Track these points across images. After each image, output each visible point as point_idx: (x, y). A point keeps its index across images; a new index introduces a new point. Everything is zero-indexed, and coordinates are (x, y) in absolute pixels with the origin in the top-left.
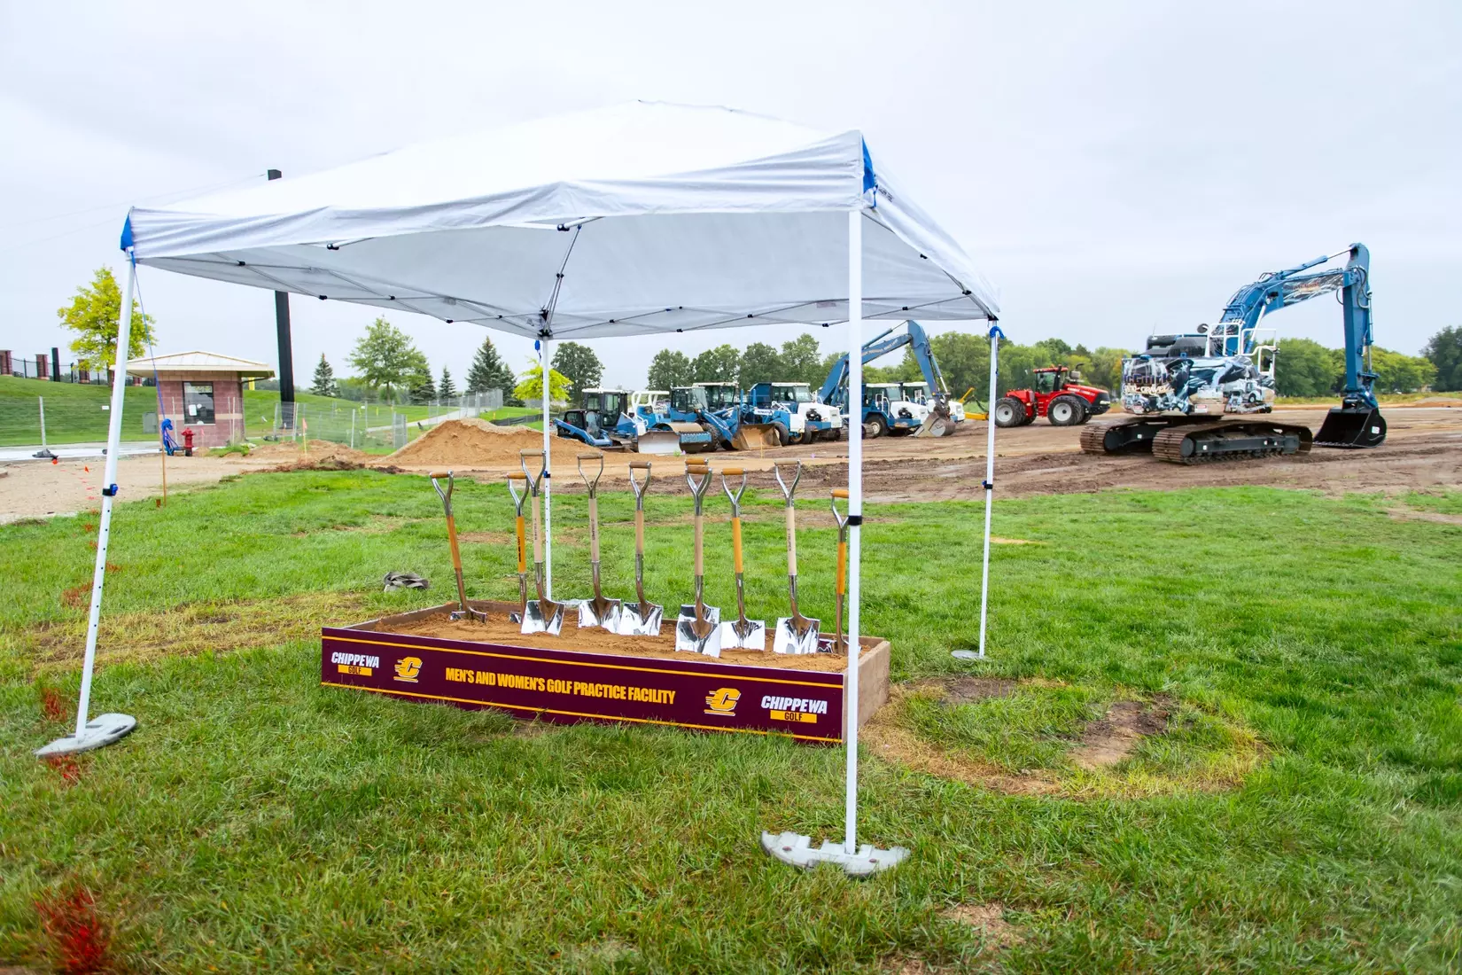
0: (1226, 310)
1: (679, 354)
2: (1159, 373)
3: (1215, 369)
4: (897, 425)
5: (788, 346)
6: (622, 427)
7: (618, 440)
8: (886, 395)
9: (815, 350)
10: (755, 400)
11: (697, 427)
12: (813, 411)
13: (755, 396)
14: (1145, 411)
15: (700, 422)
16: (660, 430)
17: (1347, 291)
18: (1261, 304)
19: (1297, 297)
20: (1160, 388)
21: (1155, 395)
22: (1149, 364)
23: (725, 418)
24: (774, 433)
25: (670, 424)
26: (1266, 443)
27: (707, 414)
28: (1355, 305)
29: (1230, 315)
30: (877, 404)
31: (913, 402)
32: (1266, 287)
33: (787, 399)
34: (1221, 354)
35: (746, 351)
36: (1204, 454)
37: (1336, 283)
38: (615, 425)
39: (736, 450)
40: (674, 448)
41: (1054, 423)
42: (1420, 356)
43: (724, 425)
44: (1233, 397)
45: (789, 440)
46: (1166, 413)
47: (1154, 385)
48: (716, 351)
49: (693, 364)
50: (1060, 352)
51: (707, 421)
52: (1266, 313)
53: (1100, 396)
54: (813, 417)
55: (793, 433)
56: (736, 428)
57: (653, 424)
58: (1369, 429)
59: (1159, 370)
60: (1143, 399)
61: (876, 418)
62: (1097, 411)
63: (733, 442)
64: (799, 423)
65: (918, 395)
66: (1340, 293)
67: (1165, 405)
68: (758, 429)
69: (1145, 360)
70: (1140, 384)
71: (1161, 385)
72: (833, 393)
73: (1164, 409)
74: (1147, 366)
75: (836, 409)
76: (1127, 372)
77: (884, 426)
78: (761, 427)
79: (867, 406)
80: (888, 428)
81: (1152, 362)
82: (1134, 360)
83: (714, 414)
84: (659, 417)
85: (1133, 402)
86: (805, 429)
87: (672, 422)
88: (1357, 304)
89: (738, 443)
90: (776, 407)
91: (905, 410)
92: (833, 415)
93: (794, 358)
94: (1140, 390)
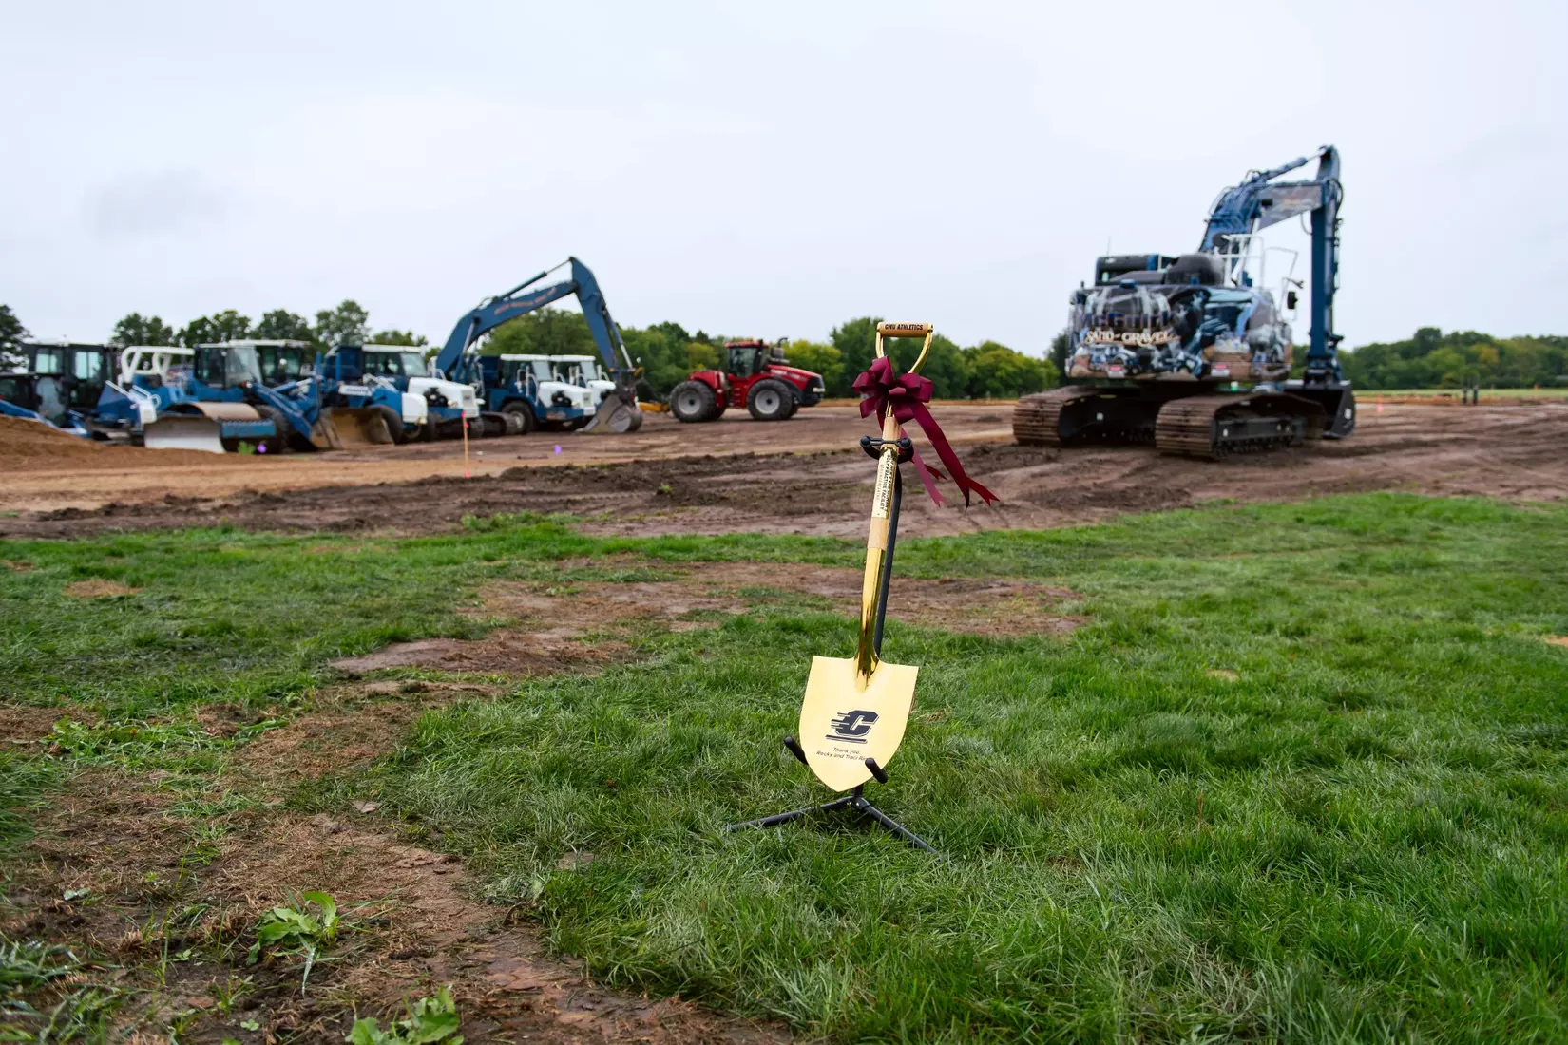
1: (157, 321)
2: (1156, 310)
3: (1241, 306)
4: (550, 417)
5: (323, 316)
6: (108, 408)
7: (102, 430)
8: (532, 371)
9: (363, 321)
10: (338, 373)
11: (245, 410)
12: (434, 391)
13: (338, 366)
14: (1130, 373)
15: (252, 403)
16: (179, 415)
17: (1319, 214)
18: (1253, 216)
19: (1285, 212)
20: (1157, 335)
21: (1149, 346)
22: (1137, 295)
23: (294, 398)
24: (380, 425)
25: (200, 406)
26: (1279, 428)
27: (263, 390)
28: (1328, 235)
29: (1218, 229)
30: (519, 384)
31: (568, 382)
32: (1257, 189)
33: (388, 373)
35: (262, 320)
36: (1225, 443)
38: (94, 405)
39: (323, 450)
40: (209, 445)
41: (757, 417)
42: (1043, 358)
43: (295, 411)
44: (1258, 353)
45: (406, 434)
46: (1167, 376)
47: (1147, 331)
48: (217, 317)
49: (179, 336)
50: (678, 338)
51: (266, 404)
52: (1261, 227)
53: (813, 382)
54: (436, 400)
55: (408, 424)
56: (314, 415)
57: (167, 405)
58: (1343, 412)
59: (1157, 305)
60: (1125, 354)
61: (519, 404)
62: (810, 400)
63: (313, 437)
64: (414, 408)
65: (574, 373)
66: (1307, 216)
67: (1165, 363)
68: (349, 417)
69: (1129, 288)
70: (1119, 329)
71: (1158, 330)
72: (454, 365)
73: (1163, 370)
74: (1135, 299)
75: (470, 388)
76: (1094, 310)
77: (531, 418)
78: (355, 413)
79: (503, 387)
80: (536, 420)
81: (1142, 292)
82: (1106, 290)
83: (274, 390)
84: (177, 393)
85: (1104, 359)
86: (428, 418)
87: (201, 400)
88: (1329, 233)
89: (324, 438)
90: (372, 383)
91: (560, 394)
92: (467, 398)
93: (332, 333)
94: (1120, 339)
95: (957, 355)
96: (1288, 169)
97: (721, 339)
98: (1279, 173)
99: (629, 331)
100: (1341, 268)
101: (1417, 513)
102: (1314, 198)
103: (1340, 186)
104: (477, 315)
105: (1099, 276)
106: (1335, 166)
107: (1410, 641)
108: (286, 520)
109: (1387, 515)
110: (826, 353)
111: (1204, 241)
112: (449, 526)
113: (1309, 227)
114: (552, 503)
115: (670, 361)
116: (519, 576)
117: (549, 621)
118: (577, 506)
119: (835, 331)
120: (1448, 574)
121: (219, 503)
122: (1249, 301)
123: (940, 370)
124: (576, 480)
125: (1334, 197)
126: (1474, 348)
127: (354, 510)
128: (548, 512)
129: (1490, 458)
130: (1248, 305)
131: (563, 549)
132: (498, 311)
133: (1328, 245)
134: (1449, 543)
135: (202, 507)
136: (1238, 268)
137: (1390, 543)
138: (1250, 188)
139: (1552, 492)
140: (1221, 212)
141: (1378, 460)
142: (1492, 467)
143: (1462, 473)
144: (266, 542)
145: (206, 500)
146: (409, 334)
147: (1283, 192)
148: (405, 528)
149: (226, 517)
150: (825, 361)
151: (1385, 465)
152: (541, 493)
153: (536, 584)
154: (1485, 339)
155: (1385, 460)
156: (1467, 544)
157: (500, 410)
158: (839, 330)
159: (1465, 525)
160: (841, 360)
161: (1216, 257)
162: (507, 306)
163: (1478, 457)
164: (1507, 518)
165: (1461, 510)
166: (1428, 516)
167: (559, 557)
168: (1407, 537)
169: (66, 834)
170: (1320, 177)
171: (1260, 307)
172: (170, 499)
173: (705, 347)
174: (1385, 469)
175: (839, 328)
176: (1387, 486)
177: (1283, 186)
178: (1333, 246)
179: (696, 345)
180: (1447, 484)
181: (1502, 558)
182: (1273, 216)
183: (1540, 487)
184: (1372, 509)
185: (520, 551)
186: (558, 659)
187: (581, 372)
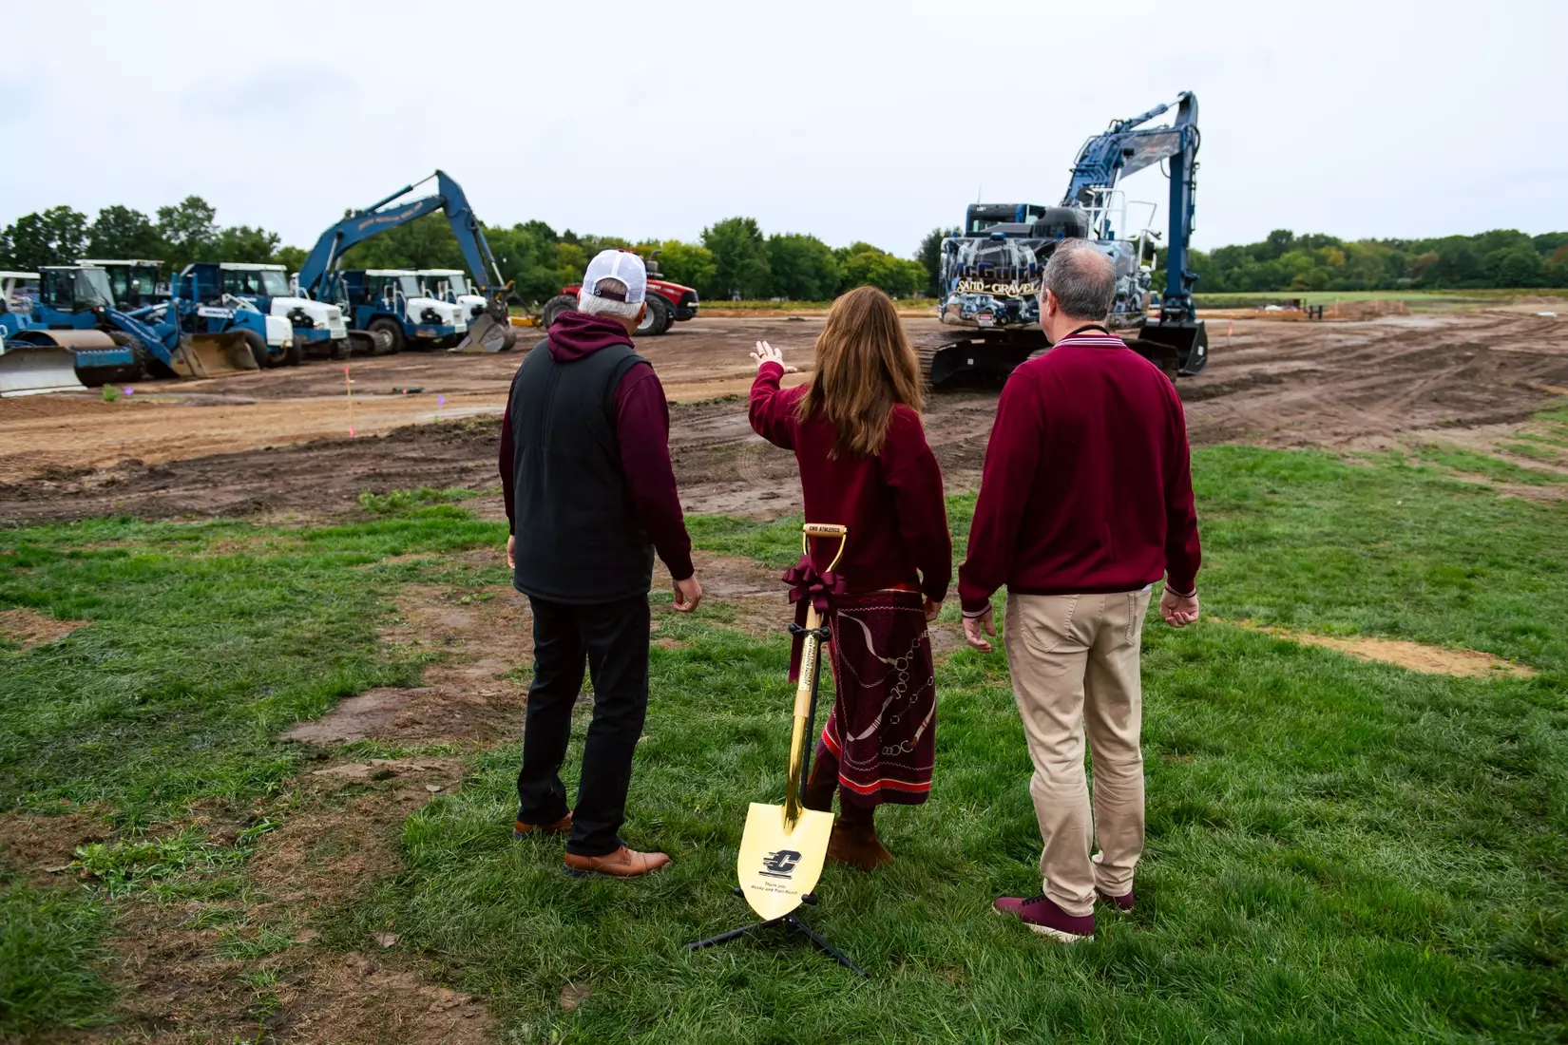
4: (420, 334)
5: (166, 213)
8: (399, 287)
9: (210, 218)
10: (196, 292)
11: (101, 337)
12: (298, 311)
13: (194, 286)
14: (999, 323)
15: (105, 329)
16: (29, 346)
17: (1174, 165)
18: (1116, 165)
19: (1143, 160)
20: (1025, 287)
21: (1017, 297)
22: (1006, 247)
23: (151, 323)
24: (246, 350)
25: (51, 333)
27: (118, 315)
29: (1082, 180)
30: (386, 301)
31: (437, 298)
32: (1118, 139)
33: (248, 292)
35: (99, 216)
39: (186, 379)
40: (64, 380)
43: (155, 338)
45: (272, 358)
47: (1015, 282)
48: (48, 214)
51: (122, 329)
53: (689, 296)
54: (301, 322)
55: (273, 347)
56: (173, 341)
57: (15, 332)
58: (1197, 350)
59: (1024, 257)
60: (994, 304)
61: (387, 322)
62: (686, 314)
63: (174, 364)
64: (279, 331)
65: (443, 288)
66: (1166, 162)
67: (1032, 314)
68: (211, 342)
69: (999, 240)
70: (990, 279)
71: (1026, 282)
72: (317, 282)
73: (1030, 321)
74: (1004, 251)
75: (336, 308)
76: (965, 260)
77: (400, 335)
78: (217, 338)
79: (369, 304)
80: (405, 338)
81: (1011, 244)
82: (977, 241)
83: (128, 314)
84: (25, 320)
85: (974, 308)
86: (294, 341)
87: (52, 328)
88: (1186, 178)
89: (185, 365)
90: (232, 304)
91: (430, 311)
92: (333, 319)
93: (177, 231)
94: (990, 290)
95: (829, 256)
96: (1149, 116)
97: (590, 238)
98: (1140, 121)
99: (493, 230)
100: (1197, 210)
101: (1256, 472)
102: (1173, 144)
103: (1197, 132)
104: (341, 230)
105: (970, 225)
106: (1193, 112)
107: (1236, 659)
108: (182, 504)
109: (1230, 474)
110: (697, 254)
111: (1069, 191)
112: (346, 506)
113: (1168, 172)
114: (446, 472)
115: (538, 261)
116: (431, 580)
117: (473, 647)
118: (471, 476)
119: (706, 231)
120: (1279, 548)
121: (105, 477)
123: (812, 272)
124: (466, 442)
125: (1191, 142)
126: (1323, 251)
127: (248, 487)
128: (444, 486)
129: (1327, 397)
131: (467, 537)
132: (362, 226)
133: (1185, 188)
134: (1282, 510)
135: (89, 483)
136: (1101, 217)
137: (1230, 510)
138: (1113, 137)
139: (1377, 440)
140: (1086, 162)
141: (1225, 402)
142: (1327, 409)
143: (1302, 417)
144: (167, 534)
145: (89, 472)
146: (260, 231)
147: (1144, 140)
148: (304, 508)
149: (117, 500)
150: (696, 262)
151: (1232, 409)
152: (434, 460)
153: (449, 589)
154: (1333, 242)
155: (1233, 404)
156: (1298, 511)
157: (367, 329)
158: (710, 231)
159: (1299, 485)
160: (713, 261)
161: (1080, 210)
162: (371, 221)
163: (1317, 397)
164: (1336, 476)
165: (1298, 467)
166: (1265, 476)
167: (465, 547)
168: (1246, 503)
169: (142, 988)
170: (1178, 124)
171: (1121, 259)
172: (52, 473)
173: (573, 248)
174: (1234, 415)
175: (711, 228)
176: (1232, 437)
177: (1145, 134)
178: (1190, 189)
179: (565, 245)
180: (1286, 432)
181: (1327, 529)
182: (1134, 165)
183: (1368, 434)
184: (1217, 467)
185: (427, 543)
186: (495, 707)
187: (450, 287)
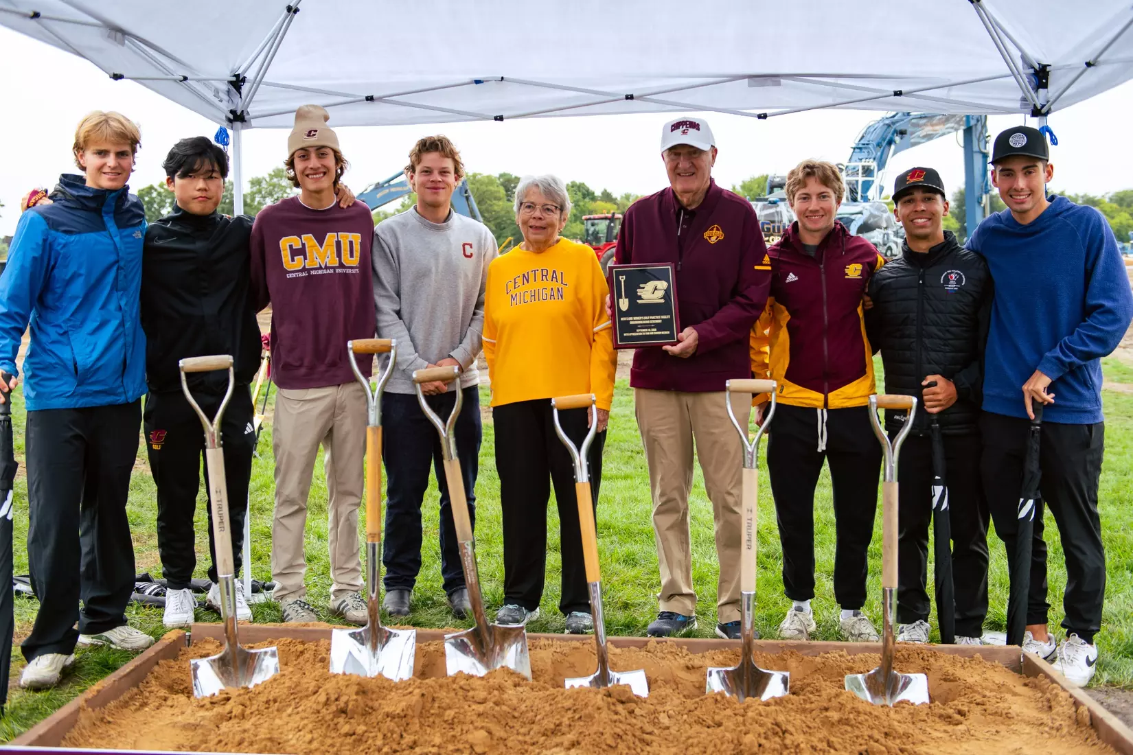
0: (854, 149)
3: (853, 217)
17: (968, 132)
18: (890, 143)
19: (924, 137)
22: (778, 209)
28: (976, 148)
29: (858, 155)
32: (894, 123)
34: (855, 200)
37: (958, 123)
50: (584, 197)
52: (895, 153)
59: (791, 216)
66: (959, 133)
69: (774, 203)
74: (777, 212)
113: (962, 142)
122: (861, 213)
130: (860, 215)
132: (379, 195)
133: (976, 156)
138: (888, 122)
140: (862, 142)
162: (387, 191)
171: (872, 215)
182: (912, 141)
